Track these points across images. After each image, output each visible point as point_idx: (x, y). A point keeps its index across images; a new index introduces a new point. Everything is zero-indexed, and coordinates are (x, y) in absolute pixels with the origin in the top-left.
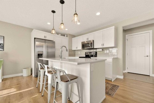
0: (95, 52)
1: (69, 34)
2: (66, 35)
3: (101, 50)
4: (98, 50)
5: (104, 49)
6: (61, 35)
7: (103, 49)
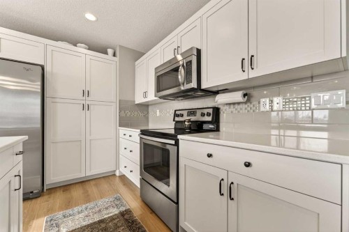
0: (211, 111)
1: (120, 46)
2: (110, 51)
3: (237, 96)
4: (221, 99)
5: (255, 93)
6: (89, 49)
7: (249, 91)
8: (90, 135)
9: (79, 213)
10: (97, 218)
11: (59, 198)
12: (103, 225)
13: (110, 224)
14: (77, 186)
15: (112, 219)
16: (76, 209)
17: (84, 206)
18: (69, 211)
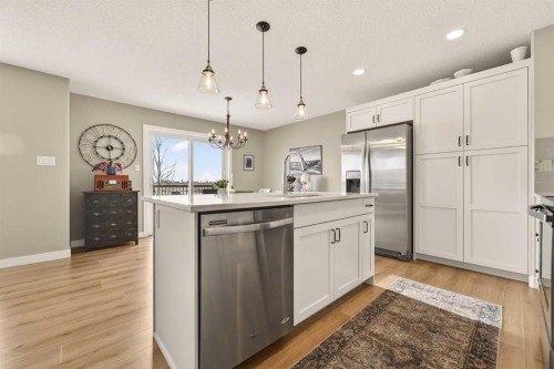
8: (471, 203)
9: (428, 291)
10: (442, 306)
11: (422, 270)
12: (442, 315)
13: (452, 321)
14: (450, 270)
15: (459, 318)
16: (428, 287)
17: (438, 289)
18: (422, 285)
